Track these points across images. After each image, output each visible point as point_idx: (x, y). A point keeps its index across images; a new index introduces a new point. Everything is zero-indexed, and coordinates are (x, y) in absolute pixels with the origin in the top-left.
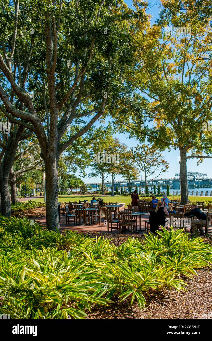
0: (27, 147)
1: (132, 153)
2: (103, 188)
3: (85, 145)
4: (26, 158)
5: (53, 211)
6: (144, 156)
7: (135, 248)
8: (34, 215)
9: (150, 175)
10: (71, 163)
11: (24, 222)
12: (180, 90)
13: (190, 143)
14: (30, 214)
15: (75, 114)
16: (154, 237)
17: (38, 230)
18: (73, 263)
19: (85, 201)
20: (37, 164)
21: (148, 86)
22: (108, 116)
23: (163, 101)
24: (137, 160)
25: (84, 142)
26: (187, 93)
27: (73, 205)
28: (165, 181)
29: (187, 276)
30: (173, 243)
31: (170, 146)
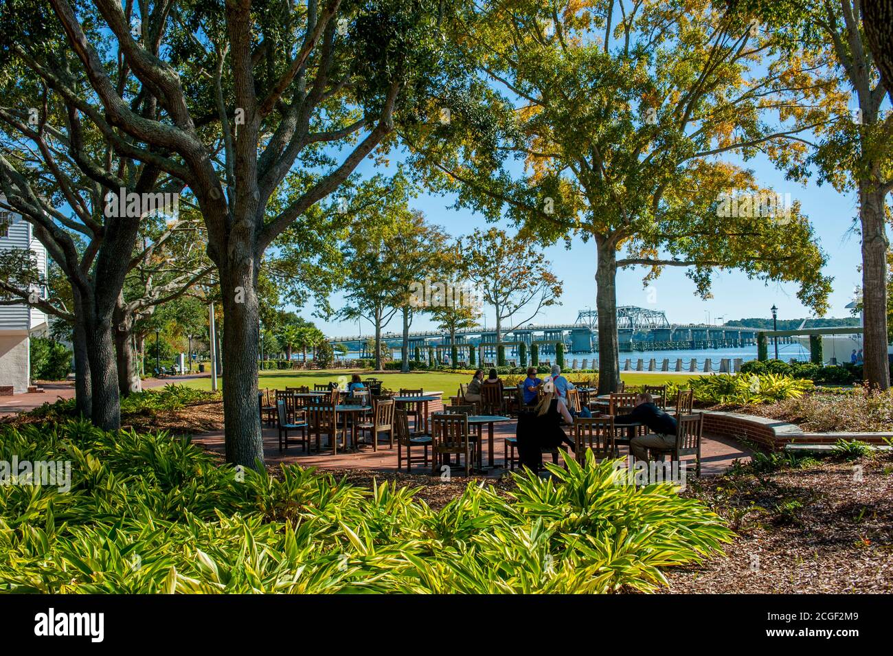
0: (162, 234)
1: (460, 253)
2: (377, 351)
3: (328, 229)
4: (161, 265)
5: (244, 410)
6: (493, 262)
7: (488, 512)
8: (185, 424)
9: (511, 314)
10: (290, 280)
11: (160, 443)
12: (600, 74)
13: (625, 224)
14: (173, 424)
15: (308, 133)
16: (541, 482)
17: (202, 467)
18: (310, 557)
19: (331, 386)
20: (191, 283)
21: (511, 62)
22: (396, 146)
23: (554, 104)
24: (474, 271)
25: (328, 221)
26: (620, 82)
27: (297, 397)
28: (551, 332)
29: (641, 589)
30: (596, 499)
31: (571, 232)
